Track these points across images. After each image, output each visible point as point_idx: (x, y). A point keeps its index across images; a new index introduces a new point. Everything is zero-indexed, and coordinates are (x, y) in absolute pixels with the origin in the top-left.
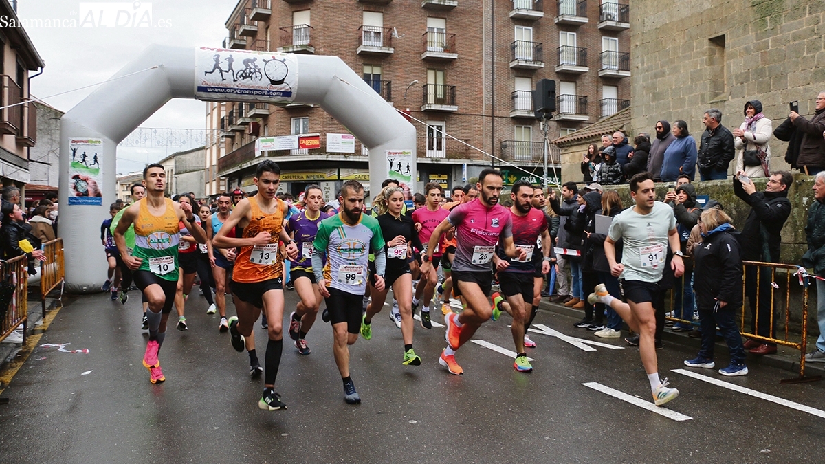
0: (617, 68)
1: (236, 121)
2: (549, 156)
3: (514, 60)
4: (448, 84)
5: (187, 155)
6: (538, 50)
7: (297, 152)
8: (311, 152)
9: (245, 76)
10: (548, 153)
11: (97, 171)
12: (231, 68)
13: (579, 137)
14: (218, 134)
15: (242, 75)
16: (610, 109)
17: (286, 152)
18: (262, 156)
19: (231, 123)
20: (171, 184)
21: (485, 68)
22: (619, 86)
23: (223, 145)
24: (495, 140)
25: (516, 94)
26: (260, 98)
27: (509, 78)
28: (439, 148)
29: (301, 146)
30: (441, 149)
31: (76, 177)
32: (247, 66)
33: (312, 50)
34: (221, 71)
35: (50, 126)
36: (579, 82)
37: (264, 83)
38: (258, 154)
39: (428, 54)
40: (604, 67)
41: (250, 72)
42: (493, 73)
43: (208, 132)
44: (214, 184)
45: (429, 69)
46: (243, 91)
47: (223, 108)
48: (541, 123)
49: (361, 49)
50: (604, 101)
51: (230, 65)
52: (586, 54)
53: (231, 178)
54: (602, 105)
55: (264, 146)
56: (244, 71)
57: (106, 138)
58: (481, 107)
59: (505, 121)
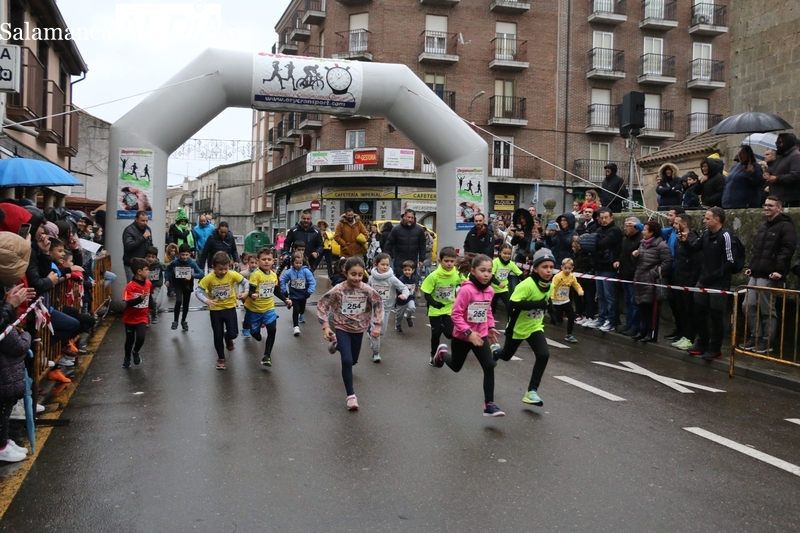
0: (709, 78)
1: (286, 132)
2: (635, 177)
3: (592, 70)
4: (518, 95)
5: (232, 169)
6: (619, 59)
7: (352, 168)
8: (367, 168)
9: (306, 84)
10: (635, 174)
11: (148, 183)
12: (290, 76)
13: (665, 156)
14: (266, 146)
15: (302, 83)
16: (699, 126)
17: (340, 168)
18: (314, 171)
19: (280, 135)
20: (214, 199)
21: (559, 79)
22: (711, 99)
23: (271, 159)
24: (568, 158)
25: (593, 107)
26: (321, 108)
27: (585, 90)
28: (506, 166)
29: (356, 161)
30: (508, 167)
31: (126, 190)
32: (308, 74)
33: (370, 57)
34: (281, 79)
35: (88, 134)
36: (664, 95)
37: (327, 93)
38: (309, 168)
39: (496, 63)
40: (694, 77)
41: (311, 81)
42: (567, 84)
43: (255, 144)
44: (260, 200)
45: (497, 79)
46: (303, 101)
47: (271, 119)
48: (627, 141)
49: (424, 56)
50: (692, 116)
51: (290, 72)
52: (673, 62)
53: (279, 194)
54: (689, 120)
55: (317, 159)
56: (305, 80)
57: (158, 149)
58: (554, 121)
59: (579, 137)
